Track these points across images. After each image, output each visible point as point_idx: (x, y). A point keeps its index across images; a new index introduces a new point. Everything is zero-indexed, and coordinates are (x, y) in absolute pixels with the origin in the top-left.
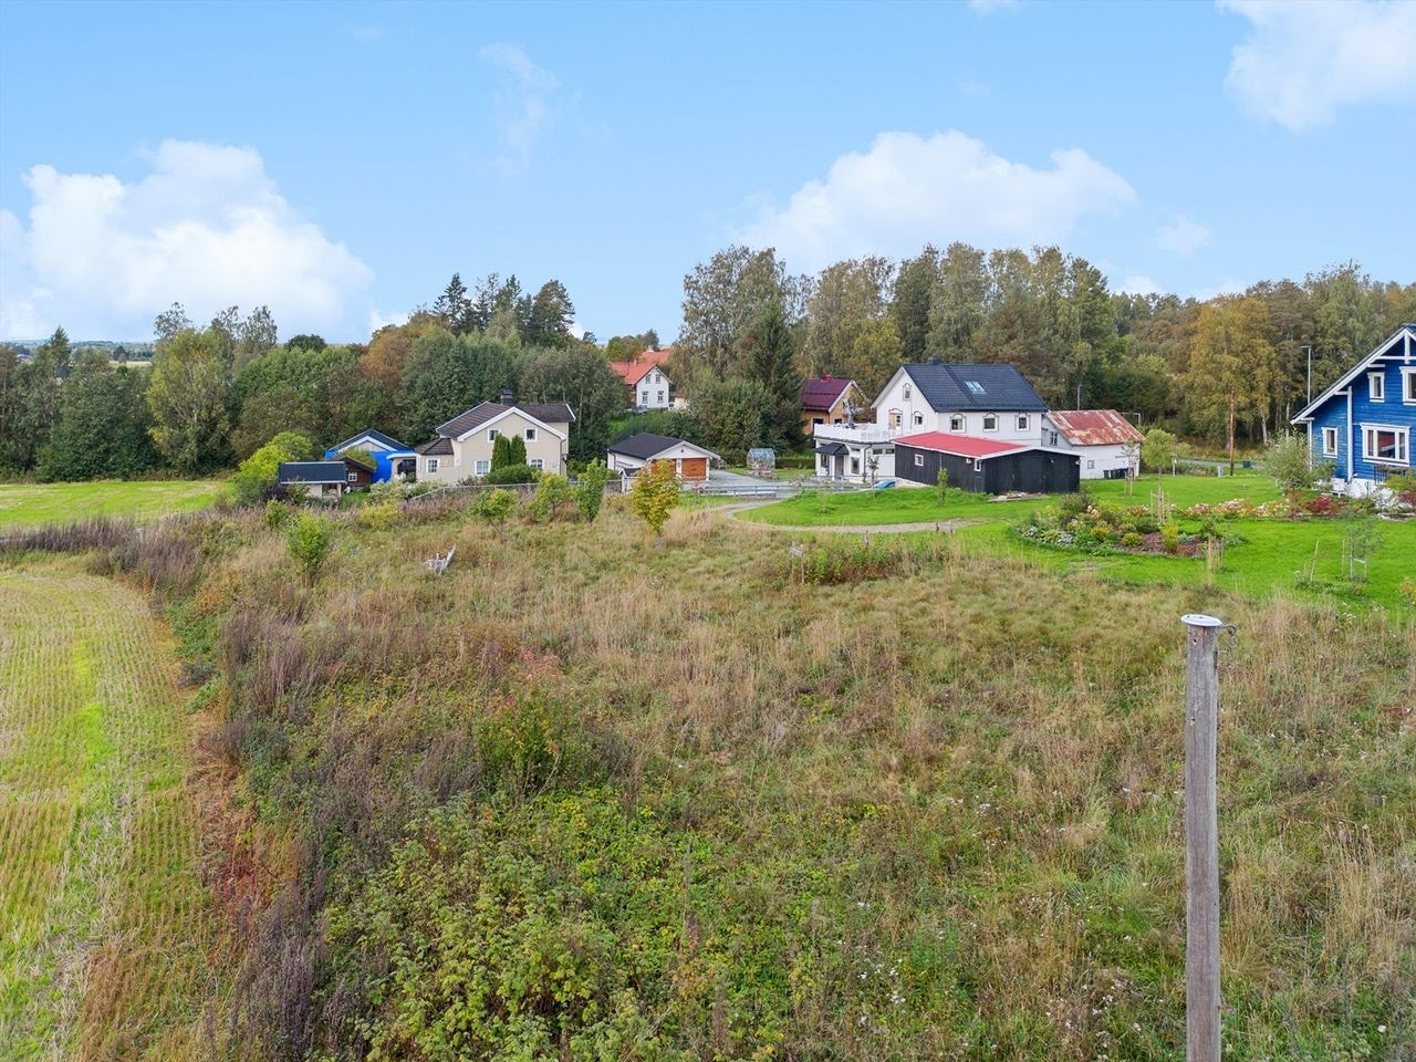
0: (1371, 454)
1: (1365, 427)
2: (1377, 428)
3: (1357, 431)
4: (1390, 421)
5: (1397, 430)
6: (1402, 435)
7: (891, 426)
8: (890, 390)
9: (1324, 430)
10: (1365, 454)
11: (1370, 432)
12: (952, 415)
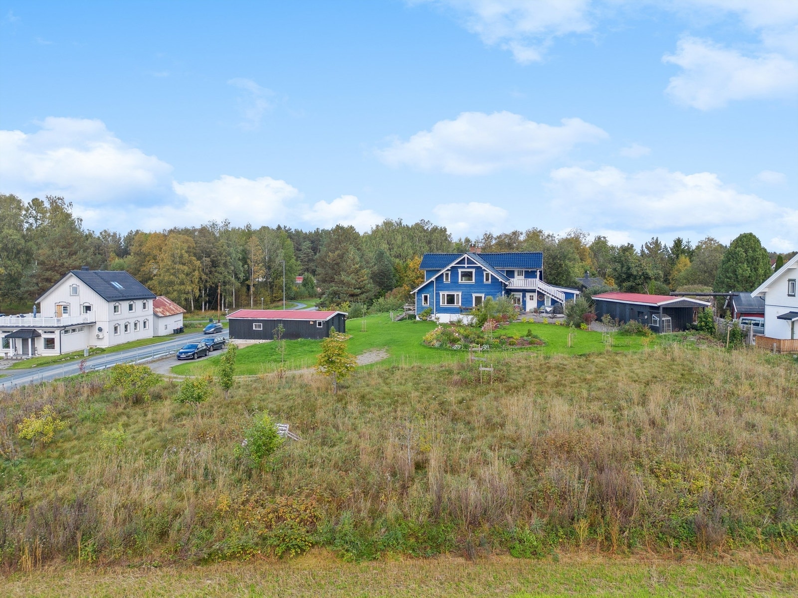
0: (443, 303)
1: (441, 293)
2: (446, 293)
3: (438, 295)
4: (453, 290)
5: (455, 293)
6: (458, 295)
7: (58, 314)
8: (57, 287)
9: (423, 295)
10: (441, 304)
11: (443, 295)
12: (114, 303)
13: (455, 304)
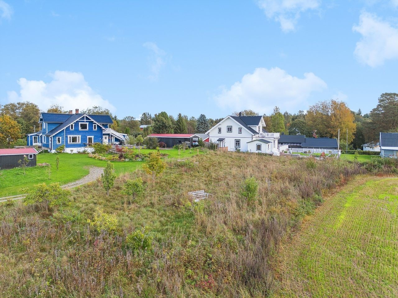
0: (70, 142)
3: (67, 137)
4: (76, 134)
6: (78, 137)
9: (57, 138)
11: (70, 137)
13: (77, 142)
